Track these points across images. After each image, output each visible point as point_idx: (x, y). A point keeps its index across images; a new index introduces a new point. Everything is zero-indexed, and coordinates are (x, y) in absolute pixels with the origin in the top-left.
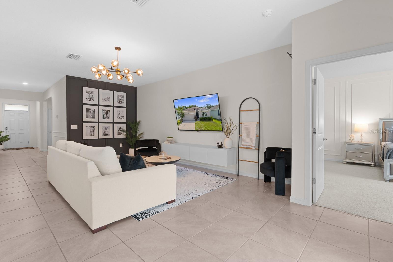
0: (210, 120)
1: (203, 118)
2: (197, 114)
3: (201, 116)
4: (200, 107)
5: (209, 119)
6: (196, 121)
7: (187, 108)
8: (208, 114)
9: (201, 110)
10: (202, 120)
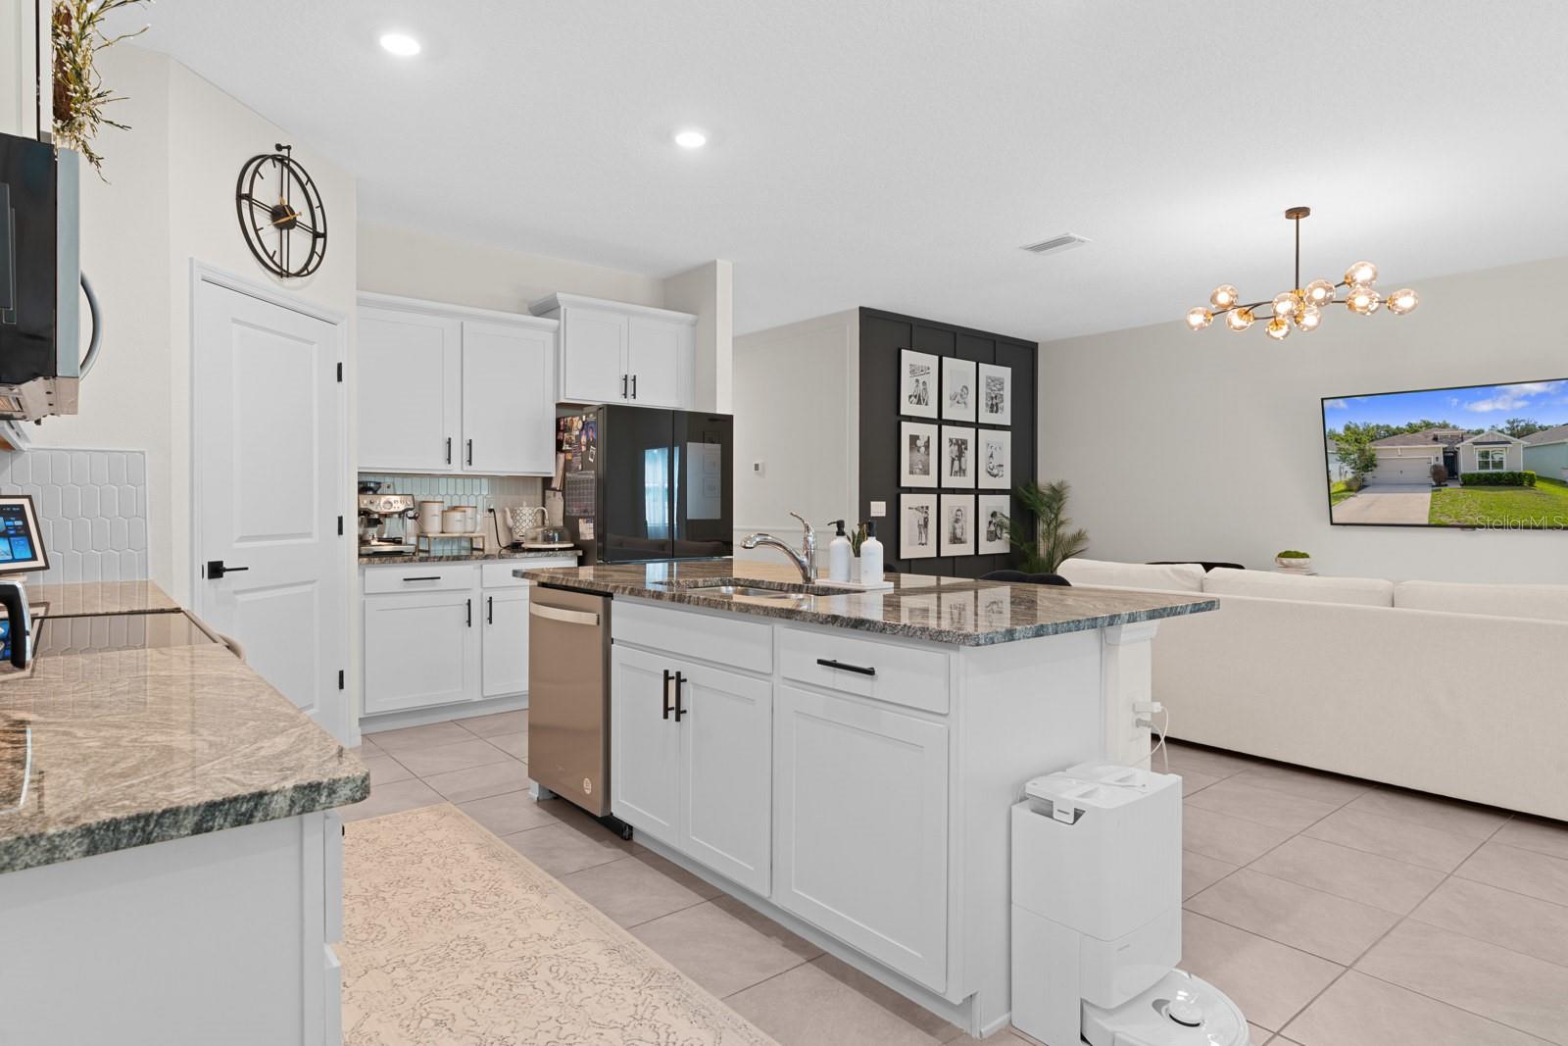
0: (1521, 485)
1: (1480, 475)
2: (1451, 459)
3: (1468, 464)
4: (1467, 429)
5: (1515, 481)
6: (1439, 484)
7: (1392, 433)
8: (1513, 459)
9: (1475, 443)
10: (1475, 485)
